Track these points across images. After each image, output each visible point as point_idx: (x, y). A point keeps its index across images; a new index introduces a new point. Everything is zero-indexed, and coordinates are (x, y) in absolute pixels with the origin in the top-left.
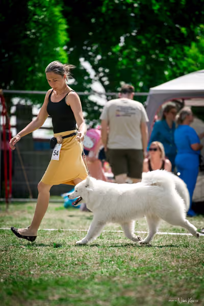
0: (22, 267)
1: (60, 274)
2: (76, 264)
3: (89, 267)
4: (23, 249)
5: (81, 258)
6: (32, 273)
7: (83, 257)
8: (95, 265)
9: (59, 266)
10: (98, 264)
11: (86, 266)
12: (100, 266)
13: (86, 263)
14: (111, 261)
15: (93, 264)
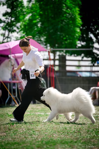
0: (50, 133)
1: (67, 137)
2: (76, 132)
3: (82, 134)
4: (53, 124)
5: (79, 129)
6: (54, 136)
7: (80, 129)
8: (84, 133)
9: (67, 133)
10: (86, 133)
11: (80, 133)
12: (87, 133)
13: (81, 132)
14: (93, 131)
15: (84, 132)
